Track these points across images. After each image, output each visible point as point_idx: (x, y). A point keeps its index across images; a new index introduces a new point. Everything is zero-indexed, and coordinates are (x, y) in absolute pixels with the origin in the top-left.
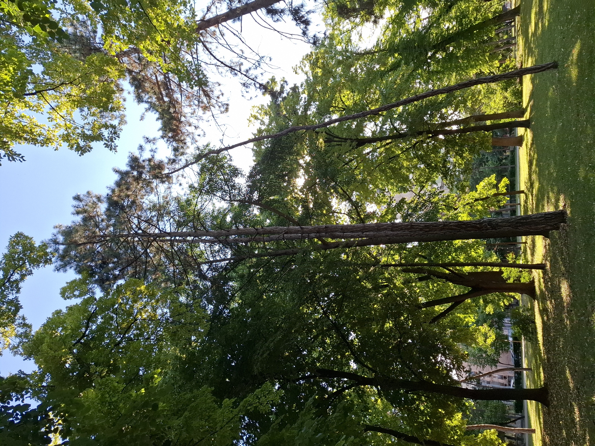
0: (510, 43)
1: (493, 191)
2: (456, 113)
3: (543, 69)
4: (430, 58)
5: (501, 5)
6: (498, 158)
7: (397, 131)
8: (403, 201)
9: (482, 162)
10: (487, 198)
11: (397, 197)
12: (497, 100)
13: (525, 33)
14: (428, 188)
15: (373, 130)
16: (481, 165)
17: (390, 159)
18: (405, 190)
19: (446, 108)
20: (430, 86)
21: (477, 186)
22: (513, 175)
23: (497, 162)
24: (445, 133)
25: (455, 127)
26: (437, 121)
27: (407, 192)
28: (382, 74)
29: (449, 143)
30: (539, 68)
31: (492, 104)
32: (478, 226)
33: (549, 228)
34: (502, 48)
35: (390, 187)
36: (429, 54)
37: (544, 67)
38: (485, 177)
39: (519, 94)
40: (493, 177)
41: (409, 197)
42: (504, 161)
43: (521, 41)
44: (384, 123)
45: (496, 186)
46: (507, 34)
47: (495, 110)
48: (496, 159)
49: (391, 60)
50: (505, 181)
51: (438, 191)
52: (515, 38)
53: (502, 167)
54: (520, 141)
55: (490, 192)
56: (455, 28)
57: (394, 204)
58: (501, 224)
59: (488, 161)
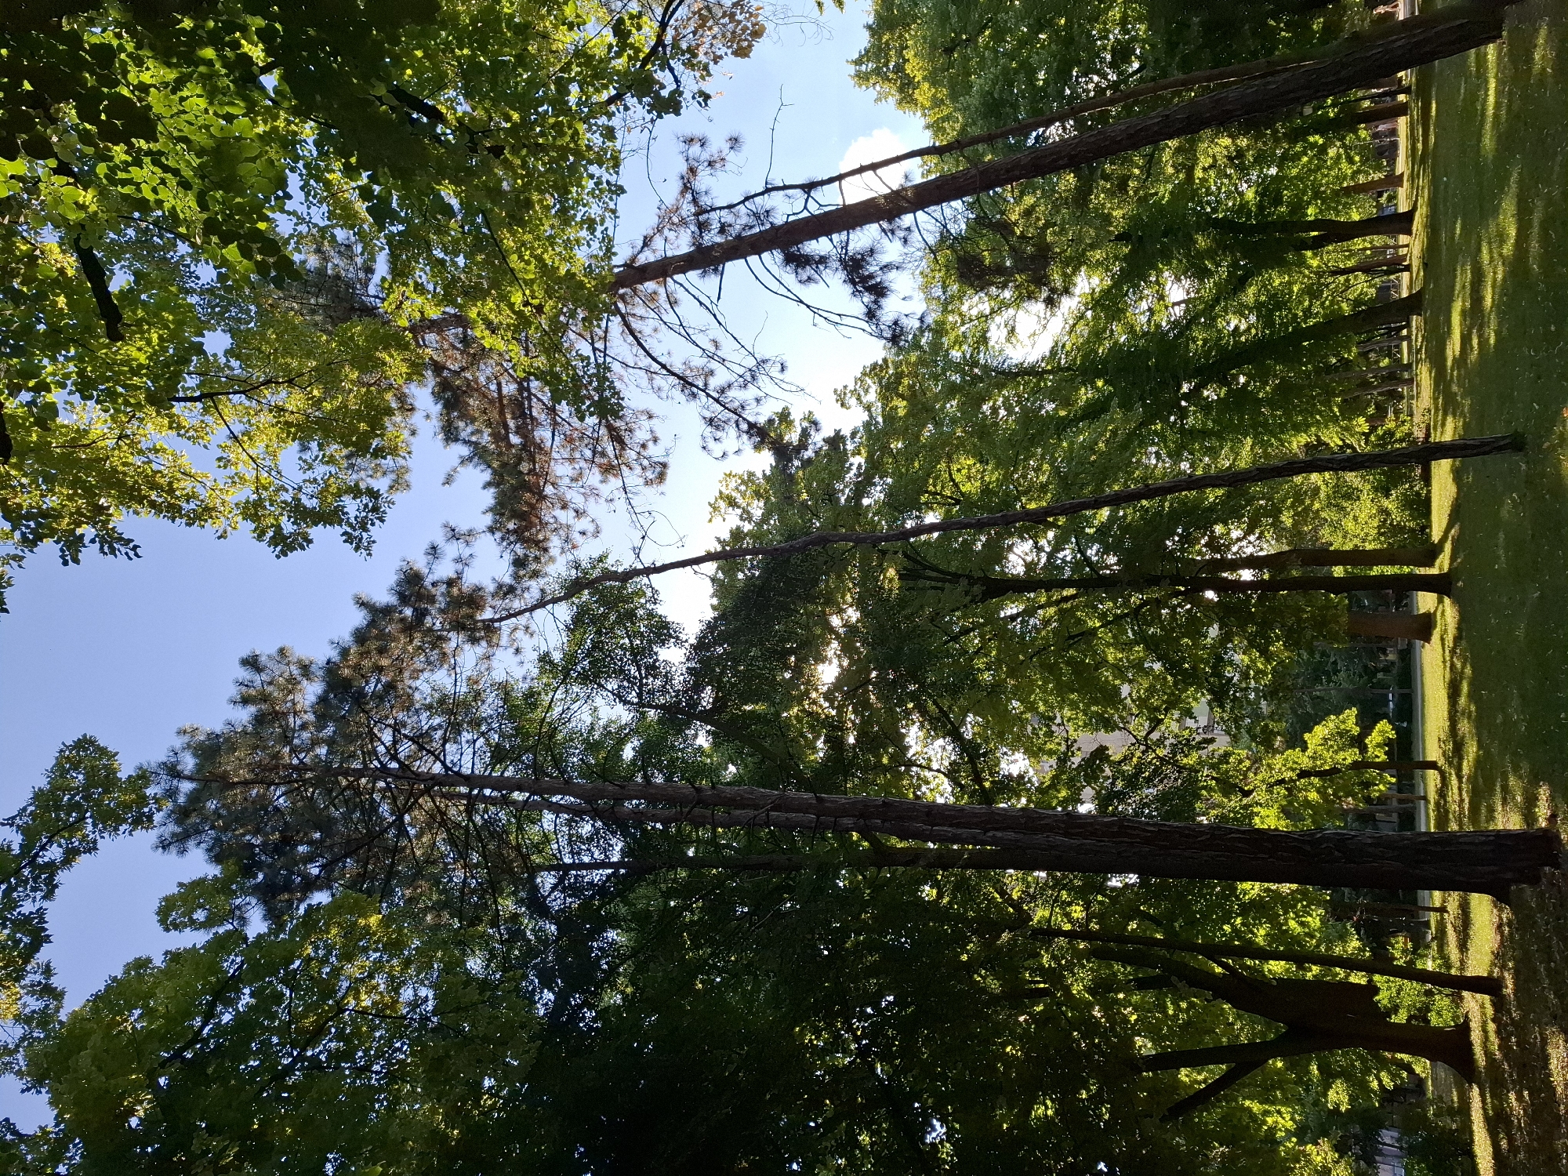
0: (1397, 378)
1: (1350, 756)
2: (1252, 538)
3: (1487, 449)
4: (1186, 397)
5: (1374, 286)
6: (1365, 667)
7: (1092, 569)
8: (1101, 753)
9: (1320, 672)
10: (1334, 771)
11: (1087, 742)
12: (1363, 517)
13: (1437, 358)
14: (1171, 724)
15: (1029, 559)
16: (1318, 680)
17: (1072, 637)
18: (1108, 725)
19: (1225, 524)
20: (1185, 466)
21: (1307, 736)
22: (1407, 714)
23: (1361, 676)
24: (1221, 587)
25: (1247, 575)
26: (1199, 553)
27: (1113, 730)
28: (1061, 426)
29: (1231, 613)
30: (1474, 447)
31: (1349, 524)
32: (1308, 848)
33: (1509, 875)
34: (1375, 388)
35: (1067, 712)
36: (1185, 388)
37: (1488, 444)
38: (1328, 714)
39: (1421, 506)
40: (1351, 715)
41: (1117, 744)
42: (1380, 675)
43: (1425, 376)
44: (1058, 547)
45: (1359, 742)
46: (1389, 355)
47: (1356, 541)
48: (1359, 669)
49: (1085, 395)
50: (1383, 730)
51: (1198, 738)
52: (1409, 366)
53: (1375, 691)
54: (1425, 626)
55: (1341, 755)
56: (1253, 331)
57: (1076, 760)
58: (1370, 850)
59: (1336, 672)
